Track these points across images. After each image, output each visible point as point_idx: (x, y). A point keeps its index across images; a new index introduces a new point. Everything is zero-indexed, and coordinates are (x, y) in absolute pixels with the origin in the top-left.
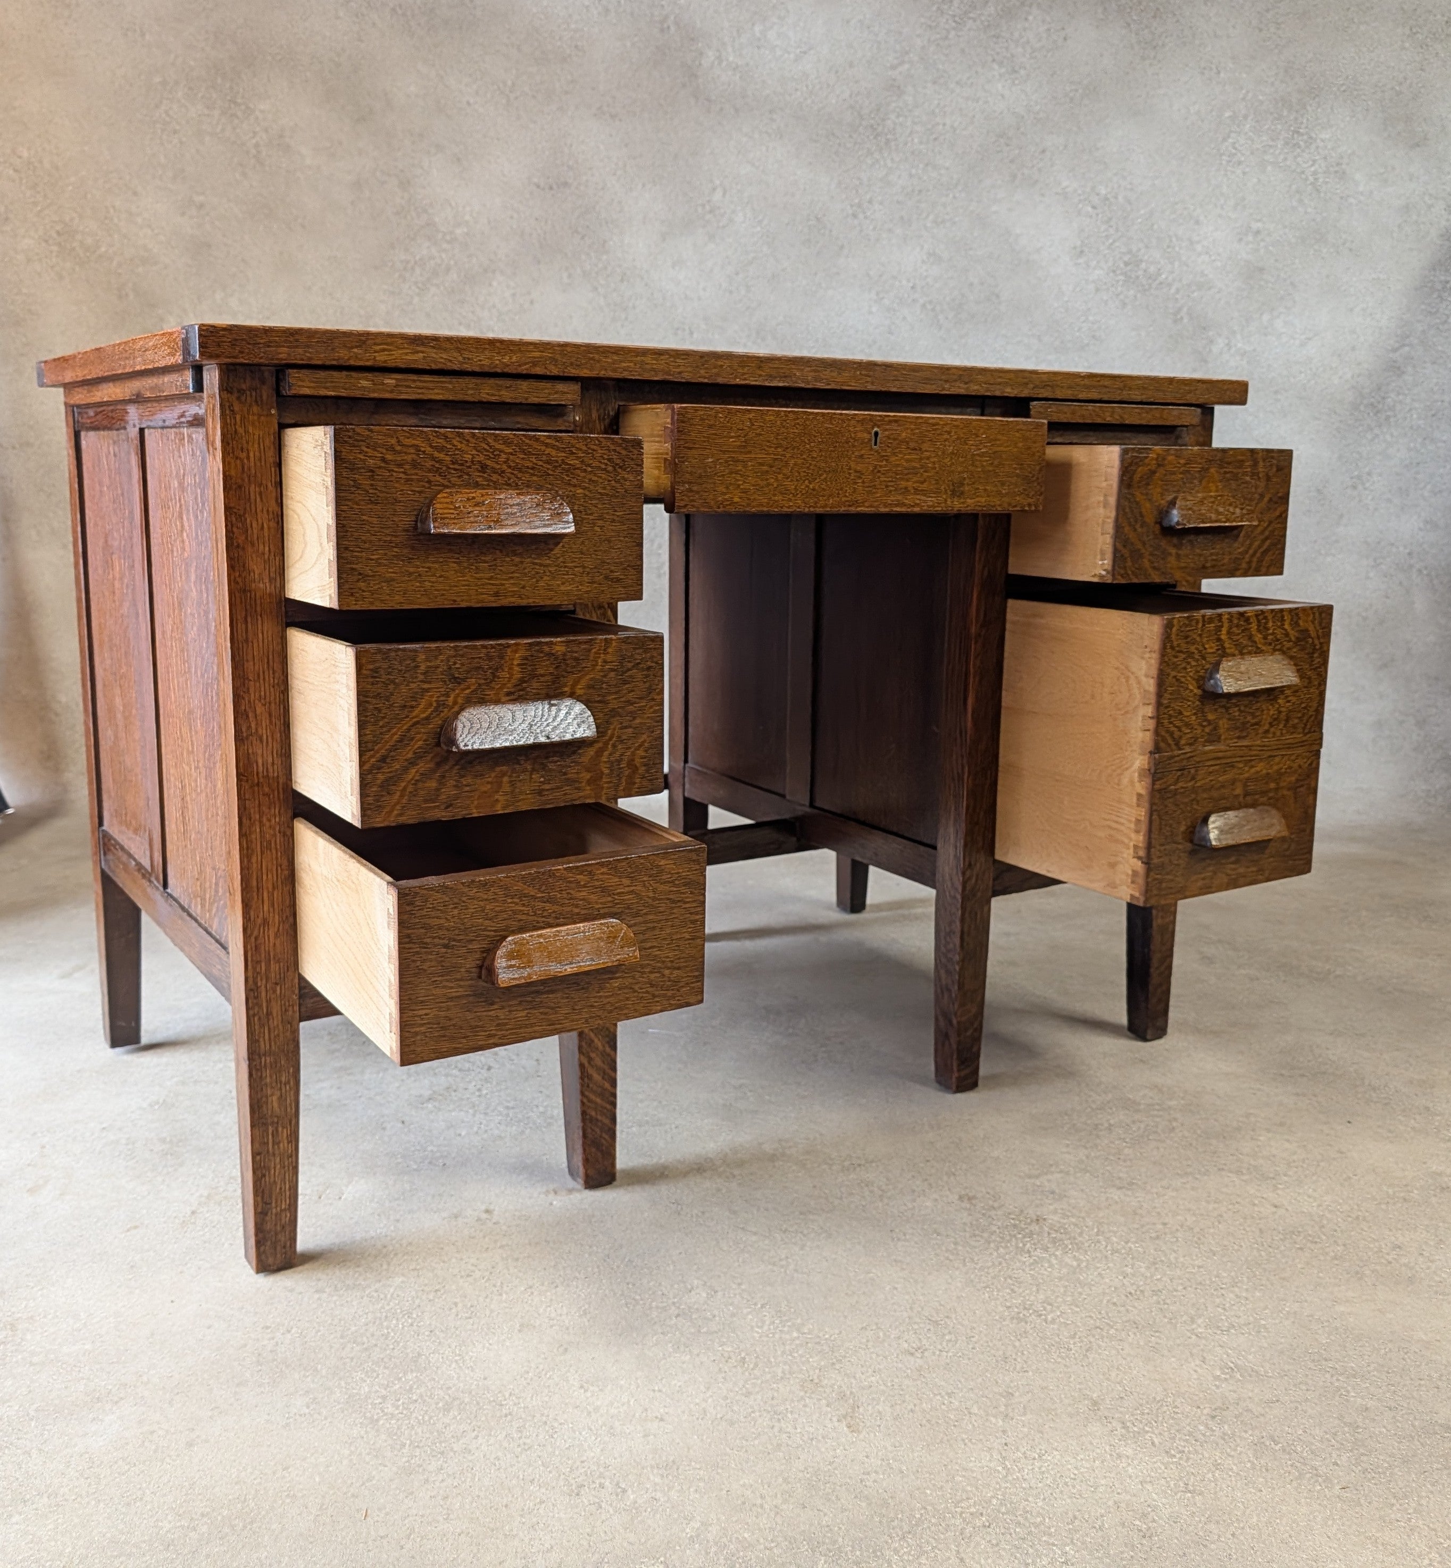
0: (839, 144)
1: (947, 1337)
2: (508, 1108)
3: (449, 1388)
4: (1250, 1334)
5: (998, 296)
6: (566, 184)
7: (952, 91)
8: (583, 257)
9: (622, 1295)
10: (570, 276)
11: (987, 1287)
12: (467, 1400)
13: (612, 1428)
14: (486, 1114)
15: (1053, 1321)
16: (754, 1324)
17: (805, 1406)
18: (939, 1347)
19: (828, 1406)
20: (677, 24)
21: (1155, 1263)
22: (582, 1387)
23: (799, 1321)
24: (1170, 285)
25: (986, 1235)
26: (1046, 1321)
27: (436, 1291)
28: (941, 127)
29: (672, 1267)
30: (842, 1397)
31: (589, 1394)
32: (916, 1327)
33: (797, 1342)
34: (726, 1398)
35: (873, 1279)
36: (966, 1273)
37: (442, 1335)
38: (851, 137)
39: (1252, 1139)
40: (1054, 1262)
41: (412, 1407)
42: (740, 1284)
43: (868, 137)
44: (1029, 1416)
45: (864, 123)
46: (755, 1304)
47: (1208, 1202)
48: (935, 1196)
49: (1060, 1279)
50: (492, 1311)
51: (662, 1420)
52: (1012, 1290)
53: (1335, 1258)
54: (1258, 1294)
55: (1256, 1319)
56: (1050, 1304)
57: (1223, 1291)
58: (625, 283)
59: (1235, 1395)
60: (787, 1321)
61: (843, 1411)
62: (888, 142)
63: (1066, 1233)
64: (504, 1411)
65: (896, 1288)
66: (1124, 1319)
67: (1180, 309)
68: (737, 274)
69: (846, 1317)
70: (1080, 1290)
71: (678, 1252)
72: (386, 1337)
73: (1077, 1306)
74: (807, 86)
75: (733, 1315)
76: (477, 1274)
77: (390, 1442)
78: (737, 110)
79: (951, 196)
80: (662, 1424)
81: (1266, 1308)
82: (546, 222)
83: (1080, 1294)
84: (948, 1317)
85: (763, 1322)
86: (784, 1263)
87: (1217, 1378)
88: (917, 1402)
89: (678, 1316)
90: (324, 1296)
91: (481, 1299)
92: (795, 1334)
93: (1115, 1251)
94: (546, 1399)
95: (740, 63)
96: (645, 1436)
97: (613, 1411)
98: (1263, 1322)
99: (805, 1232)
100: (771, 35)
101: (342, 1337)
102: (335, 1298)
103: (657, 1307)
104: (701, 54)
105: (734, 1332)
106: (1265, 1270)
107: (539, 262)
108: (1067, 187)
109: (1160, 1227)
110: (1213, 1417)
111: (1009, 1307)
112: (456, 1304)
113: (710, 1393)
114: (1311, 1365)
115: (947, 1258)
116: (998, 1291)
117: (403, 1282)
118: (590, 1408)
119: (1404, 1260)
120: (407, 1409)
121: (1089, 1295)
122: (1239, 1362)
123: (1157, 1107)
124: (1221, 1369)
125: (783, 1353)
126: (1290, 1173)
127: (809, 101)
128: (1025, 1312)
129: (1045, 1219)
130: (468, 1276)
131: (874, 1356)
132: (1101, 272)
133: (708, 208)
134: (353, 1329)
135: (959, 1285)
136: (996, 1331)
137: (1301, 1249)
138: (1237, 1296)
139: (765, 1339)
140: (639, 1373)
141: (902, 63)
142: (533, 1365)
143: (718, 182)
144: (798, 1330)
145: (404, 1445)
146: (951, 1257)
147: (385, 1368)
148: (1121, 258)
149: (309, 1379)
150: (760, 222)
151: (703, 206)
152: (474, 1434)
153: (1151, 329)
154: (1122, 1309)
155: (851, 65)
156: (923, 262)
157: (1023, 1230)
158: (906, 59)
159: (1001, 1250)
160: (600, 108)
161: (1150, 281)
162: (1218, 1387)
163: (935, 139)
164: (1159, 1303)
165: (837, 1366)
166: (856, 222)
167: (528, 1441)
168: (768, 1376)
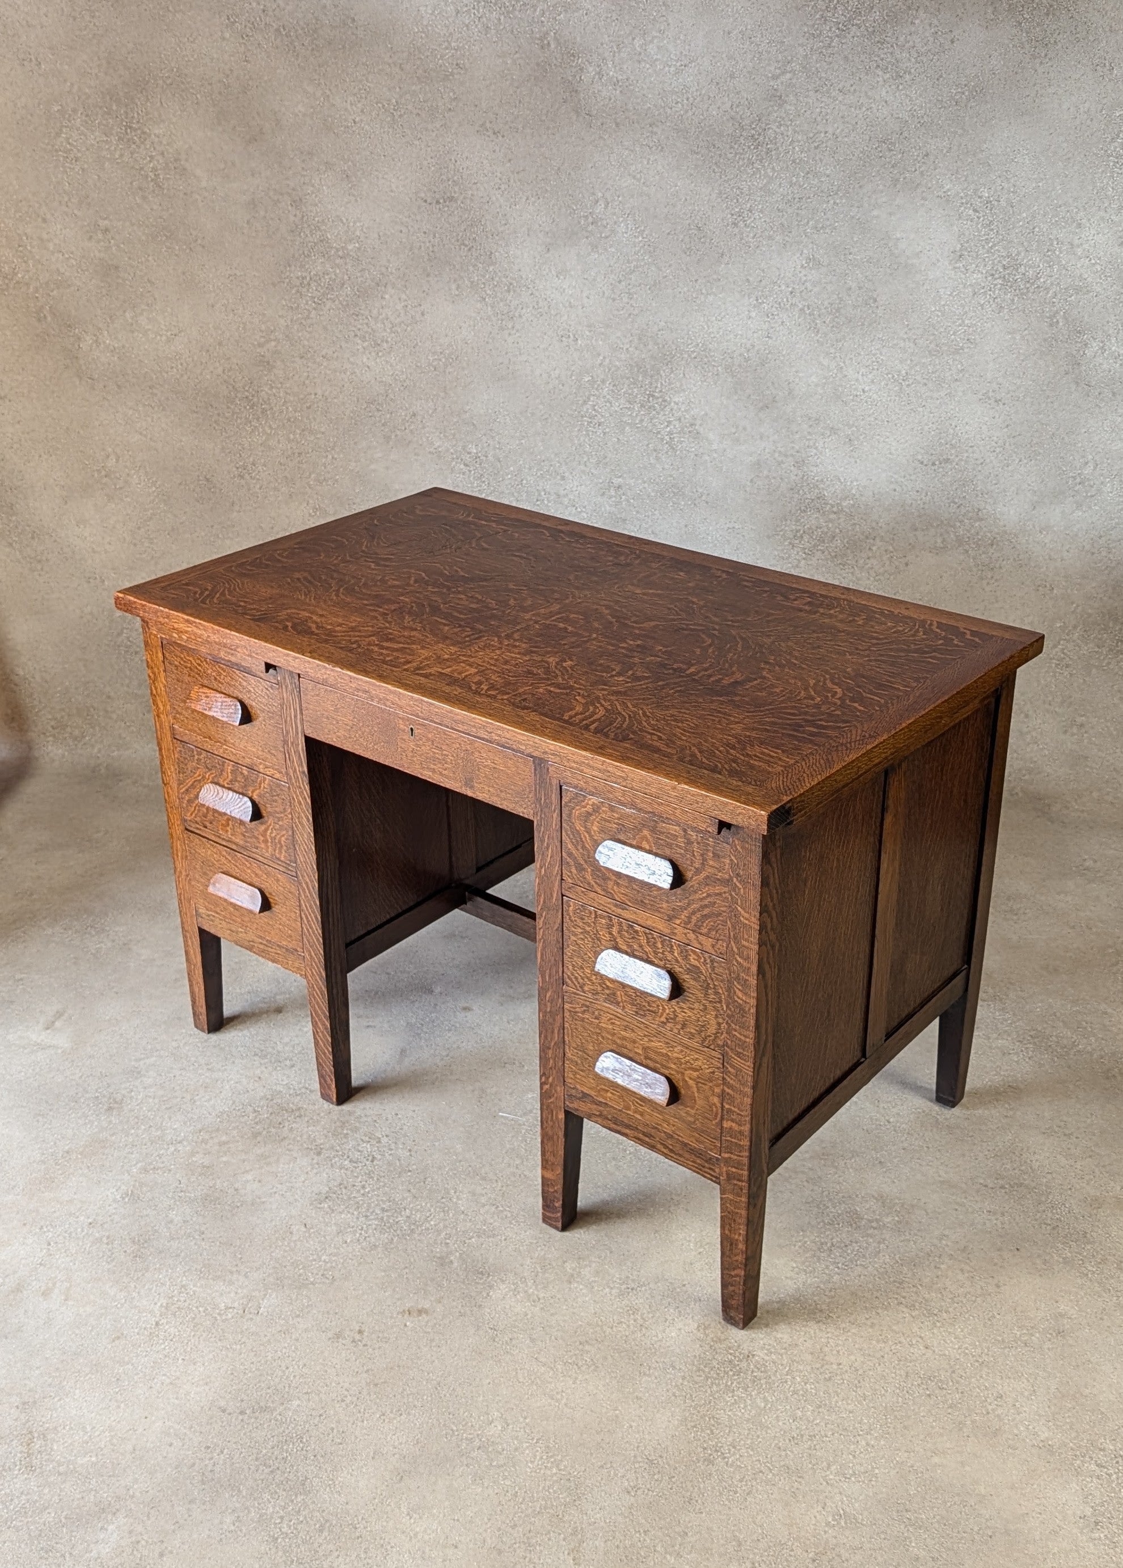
0: (720, 156)
1: (656, 1477)
2: (383, 1210)
3: (323, 1511)
4: (863, 1482)
5: (875, 301)
6: (452, 199)
7: (835, 99)
8: (471, 268)
9: (444, 1425)
10: (458, 287)
11: (695, 1426)
12: (334, 1522)
13: (424, 1552)
14: (366, 1216)
15: (732, 1466)
16: (528, 1459)
17: (549, 1539)
18: (648, 1486)
19: (564, 1540)
20: (556, 39)
21: (820, 1407)
22: (408, 1514)
23: (559, 1457)
24: (1047, 289)
25: (707, 1370)
26: (727, 1463)
27: (321, 1415)
28: (823, 135)
29: (481, 1398)
30: (575, 1533)
31: (412, 1521)
32: (637, 1465)
33: (555, 1478)
34: (499, 1529)
35: (617, 1416)
36: (684, 1410)
37: (322, 1460)
38: (731, 147)
39: (936, 1267)
40: (749, 1402)
41: (299, 1527)
42: (525, 1418)
43: (749, 147)
44: (693, 1555)
45: (744, 134)
46: (533, 1439)
47: (878, 1341)
48: (680, 1325)
49: (748, 1420)
50: (356, 1438)
51: (456, 1547)
52: (712, 1431)
53: (950, 1407)
54: (882, 1443)
55: (873, 1467)
56: (734, 1447)
57: (859, 1438)
58: (512, 293)
59: (834, 1541)
60: (551, 1457)
61: (572, 1546)
62: (769, 151)
63: (765, 1372)
64: (357, 1534)
65: (631, 1427)
66: (782, 1463)
67: (1057, 312)
68: (620, 282)
69: (591, 1454)
70: (759, 1433)
71: (488, 1381)
72: (285, 1459)
73: (752, 1450)
74: (688, 99)
75: (516, 1449)
76: (348, 1399)
77: (284, 1558)
78: (617, 125)
79: (832, 202)
80: (456, 1551)
81: (883, 1457)
82: (435, 236)
83: (758, 1437)
84: (661, 1457)
85: (535, 1456)
86: (559, 1397)
87: (828, 1524)
88: (622, 1538)
89: (479, 1448)
90: (246, 1417)
91: (349, 1425)
92: (554, 1470)
93: (795, 1392)
94: (385, 1524)
95: (620, 77)
96: (444, 1561)
97: (426, 1537)
98: (877, 1471)
99: (580, 1364)
100: (652, 49)
101: (257, 1459)
102: (253, 1420)
103: (467, 1439)
104: (582, 69)
105: (514, 1466)
106: (896, 1417)
107: (428, 275)
108: (949, 190)
109: (835, 1367)
110: (814, 1561)
111: (705, 1449)
112: (332, 1429)
113: (489, 1525)
114: (895, 1515)
115: (674, 1395)
116: (702, 1431)
117: (298, 1406)
118: (412, 1534)
119: (999, 1411)
120: (296, 1529)
121: (763, 1438)
122: (848, 1510)
123: (874, 1224)
124: (833, 1516)
125: (544, 1488)
126: (950, 1310)
127: (690, 113)
128: (715, 1454)
129: (753, 1355)
130: (343, 1401)
131: (603, 1494)
132: (980, 276)
133: (590, 220)
134: (264, 1451)
135: (676, 1422)
136: (691, 1472)
137: (929, 1395)
138: (868, 1444)
139: (533, 1474)
140: (447, 1503)
141: (783, 73)
142: (379, 1492)
143: (600, 195)
144: (557, 1466)
145: (292, 1561)
146: (677, 1393)
147: (284, 1490)
148: (999, 262)
149: (234, 1499)
150: (642, 232)
151: (586, 217)
152: (337, 1554)
153: (1026, 332)
154: (783, 1453)
155: (732, 76)
156: (802, 266)
157: (735, 1366)
158: (788, 68)
159: (715, 1388)
160: (482, 126)
161: (1028, 285)
162: (825, 1532)
163: (816, 148)
164: (810, 1448)
165: (577, 1503)
166: (736, 230)
167: (370, 1561)
168: (530, 1510)
